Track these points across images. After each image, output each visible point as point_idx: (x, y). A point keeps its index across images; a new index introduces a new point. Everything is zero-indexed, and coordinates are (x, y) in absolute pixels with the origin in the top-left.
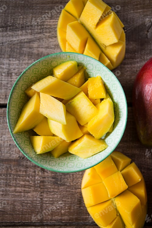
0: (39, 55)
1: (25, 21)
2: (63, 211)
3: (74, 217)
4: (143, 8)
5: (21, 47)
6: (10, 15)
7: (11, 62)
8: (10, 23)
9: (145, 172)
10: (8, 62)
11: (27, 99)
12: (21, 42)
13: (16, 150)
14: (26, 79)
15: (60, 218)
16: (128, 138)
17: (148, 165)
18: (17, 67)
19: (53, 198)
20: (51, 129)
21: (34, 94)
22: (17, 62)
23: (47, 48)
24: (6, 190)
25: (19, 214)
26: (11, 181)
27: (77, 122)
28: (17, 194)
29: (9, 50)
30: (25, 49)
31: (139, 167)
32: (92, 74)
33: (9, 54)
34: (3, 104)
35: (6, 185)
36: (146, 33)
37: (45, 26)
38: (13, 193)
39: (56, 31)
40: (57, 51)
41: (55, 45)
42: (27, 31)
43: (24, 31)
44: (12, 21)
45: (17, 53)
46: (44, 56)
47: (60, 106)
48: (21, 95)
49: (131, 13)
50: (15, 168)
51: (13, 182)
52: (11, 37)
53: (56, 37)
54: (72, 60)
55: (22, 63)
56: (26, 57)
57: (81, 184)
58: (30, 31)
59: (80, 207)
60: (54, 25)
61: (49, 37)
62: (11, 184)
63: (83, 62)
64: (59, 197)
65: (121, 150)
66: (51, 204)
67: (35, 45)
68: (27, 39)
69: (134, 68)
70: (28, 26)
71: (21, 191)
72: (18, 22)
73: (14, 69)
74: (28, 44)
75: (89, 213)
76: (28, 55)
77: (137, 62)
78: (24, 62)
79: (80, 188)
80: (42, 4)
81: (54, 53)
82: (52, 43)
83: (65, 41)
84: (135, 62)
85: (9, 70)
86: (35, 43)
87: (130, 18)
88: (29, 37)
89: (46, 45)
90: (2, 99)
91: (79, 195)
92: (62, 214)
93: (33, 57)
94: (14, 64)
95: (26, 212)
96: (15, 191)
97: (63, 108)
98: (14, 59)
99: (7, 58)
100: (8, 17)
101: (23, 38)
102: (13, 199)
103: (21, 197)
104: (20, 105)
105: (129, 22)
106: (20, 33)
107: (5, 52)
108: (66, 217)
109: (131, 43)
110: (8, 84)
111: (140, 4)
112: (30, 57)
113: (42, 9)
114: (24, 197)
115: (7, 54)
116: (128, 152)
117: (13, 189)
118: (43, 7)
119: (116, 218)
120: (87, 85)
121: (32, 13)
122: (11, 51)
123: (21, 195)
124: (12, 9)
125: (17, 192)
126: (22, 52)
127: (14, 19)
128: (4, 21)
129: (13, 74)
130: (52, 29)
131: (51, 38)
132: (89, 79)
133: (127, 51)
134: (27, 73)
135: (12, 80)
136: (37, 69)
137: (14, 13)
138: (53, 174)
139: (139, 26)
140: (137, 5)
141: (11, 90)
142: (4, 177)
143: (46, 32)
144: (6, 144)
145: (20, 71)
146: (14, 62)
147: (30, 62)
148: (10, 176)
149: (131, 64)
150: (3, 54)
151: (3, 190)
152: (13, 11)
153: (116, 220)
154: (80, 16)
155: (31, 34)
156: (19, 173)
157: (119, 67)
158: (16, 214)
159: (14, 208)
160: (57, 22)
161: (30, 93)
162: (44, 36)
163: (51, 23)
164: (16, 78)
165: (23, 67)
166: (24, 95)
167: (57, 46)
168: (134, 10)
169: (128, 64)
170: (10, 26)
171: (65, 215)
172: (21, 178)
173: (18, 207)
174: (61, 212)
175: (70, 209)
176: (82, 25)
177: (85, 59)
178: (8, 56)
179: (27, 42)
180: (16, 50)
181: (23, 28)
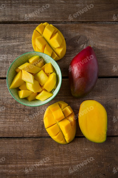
0: (23, 53)
1: (15, 35)
2: (34, 131)
3: (40, 134)
4: (75, 29)
5: (14, 48)
6: (8, 32)
7: (8, 56)
8: (8, 36)
9: (76, 111)
10: (7, 56)
11: (16, 73)
12: (13, 46)
13: (10, 100)
14: (16, 64)
15: (32, 135)
16: (67, 94)
17: (77, 108)
18: (11, 58)
19: (29, 125)
20: (27, 87)
21: (19, 71)
22: (11, 56)
23: (27, 49)
24: (5, 121)
25: (12, 133)
26: (7, 116)
27: (40, 84)
28: (10, 123)
29: (7, 50)
30: (15, 49)
31: (72, 109)
32: (47, 62)
33: (7, 52)
34: (4, 77)
35: (5, 118)
36: (77, 41)
37: (26, 38)
38: (8, 123)
39: (31, 40)
40: (32, 50)
41: (31, 48)
42: (17, 40)
43: (15, 40)
44: (9, 35)
45: (11, 51)
46: (25, 53)
47: (31, 76)
48: (13, 72)
49: (69, 31)
50: (10, 109)
51: (9, 117)
52: (8, 43)
53: (31, 43)
54: (37, 55)
55: (14, 57)
56: (16, 53)
57: (43, 117)
58: (18, 40)
59: (43, 129)
60: (30, 37)
61: (28, 43)
62: (8, 118)
63: (42, 56)
64: (32, 124)
65: (64, 100)
66: (28, 127)
67: (21, 47)
68: (17, 44)
69: (71, 59)
70: (17, 38)
71: (12, 121)
72: (12, 36)
73: (10, 60)
74: (17, 47)
75: (47, 132)
76: (17, 53)
77: (72, 56)
78: (15, 56)
79: (43, 120)
80: (24, 27)
81: (30, 52)
82: (29, 47)
83: (35, 46)
84: (71, 56)
85: (7, 60)
86: (20, 46)
87: (69, 34)
88: (18, 43)
89: (26, 48)
90: (4, 74)
91: (42, 123)
92: (33, 133)
93: (20, 53)
94: (10, 57)
95: (15, 132)
96: (10, 121)
97: (32, 77)
98: (10, 55)
99: (6, 54)
100: (7, 33)
101: (15, 43)
102: (9, 125)
103: (13, 124)
104: (13, 76)
105: (68, 36)
106: (13, 41)
107: (5, 51)
108: (35, 134)
109: (69, 46)
110: (6, 67)
111: (74, 27)
112: (18, 53)
113: (24, 29)
114: (14, 124)
115: (6, 52)
116: (67, 101)
117: (9, 120)
118: (25, 28)
119: (59, 132)
120: (44, 67)
121: (19, 31)
122: (8, 50)
123: (13, 123)
124: (9, 29)
125: (11, 122)
126: (14, 51)
127: (10, 34)
128: (5, 35)
129: (9, 62)
130: (29, 39)
131: (29, 44)
132: (46, 64)
133: (67, 50)
134: (16, 61)
135: (9, 65)
136: (21, 59)
137: (10, 31)
138: (29, 113)
139: (73, 38)
140: (72, 27)
141: (8, 70)
142: (4, 114)
143: (26, 41)
144: (5, 98)
145: (13, 61)
146: (10, 56)
147: (18, 56)
148: (7, 114)
149: (69, 57)
150: (4, 52)
151: (3, 121)
152: (9, 30)
153: (59, 133)
154: (42, 34)
155: (19, 42)
156: (12, 112)
157: (63, 58)
158: (10, 133)
159: (9, 130)
160: (32, 36)
161: (17, 70)
162: (25, 43)
163: (29, 36)
164: (11, 64)
165: (14, 58)
166: (15, 72)
167: (32, 48)
168: (71, 30)
169: (67, 57)
170: (8, 38)
171: (35, 133)
172: (13, 115)
173: (11, 129)
174: (33, 132)
175: (37, 130)
176: (44, 38)
177: (43, 55)
178: (7, 53)
179: (16, 46)
180: (11, 50)
181: (14, 39)
